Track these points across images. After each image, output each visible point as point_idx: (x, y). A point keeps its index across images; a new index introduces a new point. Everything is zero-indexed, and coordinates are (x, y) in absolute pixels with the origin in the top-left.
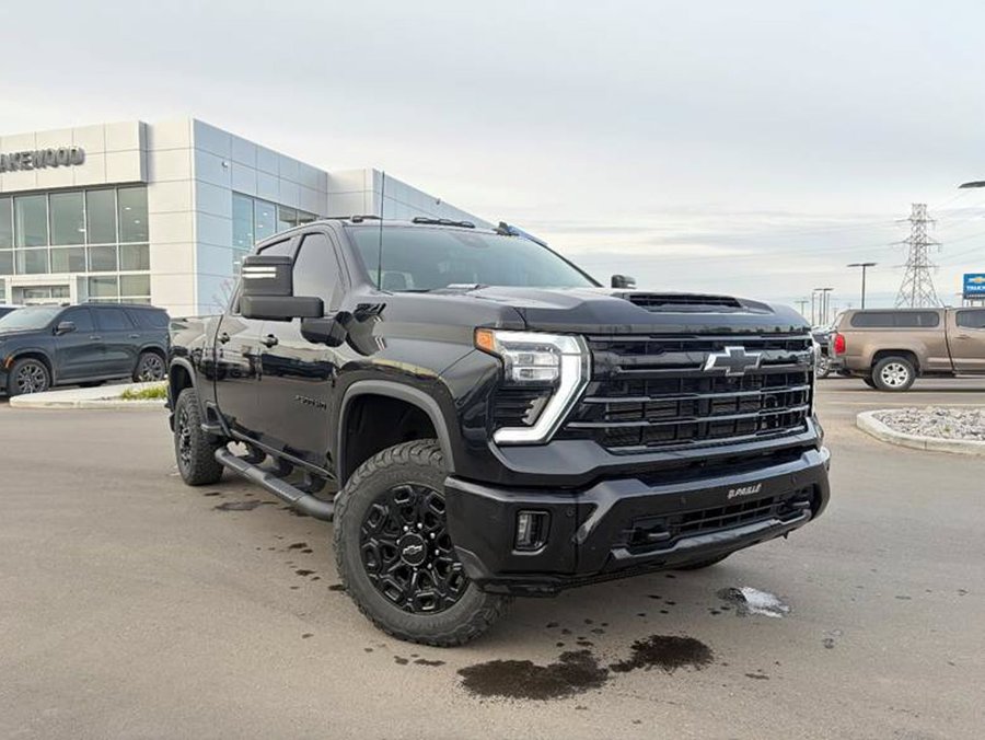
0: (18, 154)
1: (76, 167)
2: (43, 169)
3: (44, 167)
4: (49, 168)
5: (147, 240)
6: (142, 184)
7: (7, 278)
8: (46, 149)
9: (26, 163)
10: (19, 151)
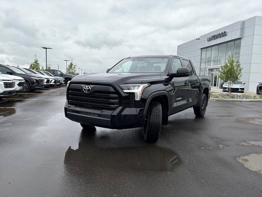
0: (213, 36)
1: (225, 37)
2: (218, 39)
3: (218, 38)
4: (219, 38)
5: (240, 54)
6: (240, 39)
7: (208, 67)
8: (219, 33)
9: (215, 38)
10: (213, 35)
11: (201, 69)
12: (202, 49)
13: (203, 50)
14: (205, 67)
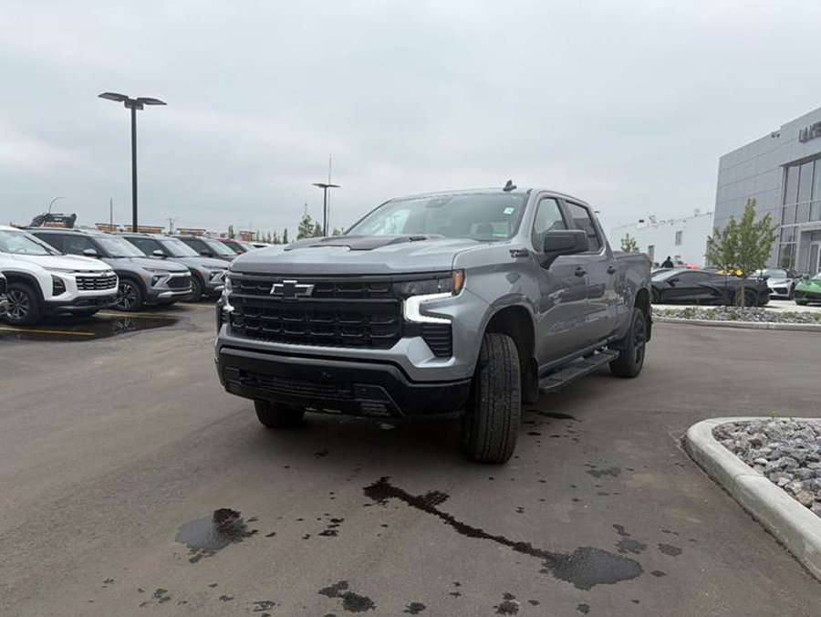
0: (814, 125)
7: (802, 224)
9: (819, 131)
10: (815, 122)
11: (784, 232)
12: (787, 167)
13: (791, 168)
14: (794, 225)
